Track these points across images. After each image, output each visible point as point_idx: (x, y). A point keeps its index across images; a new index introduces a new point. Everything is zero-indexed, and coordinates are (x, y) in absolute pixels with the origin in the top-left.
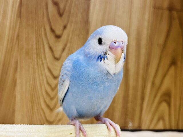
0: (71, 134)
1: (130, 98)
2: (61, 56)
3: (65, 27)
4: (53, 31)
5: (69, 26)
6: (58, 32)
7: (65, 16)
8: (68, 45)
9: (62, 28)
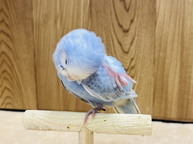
0: (105, 121)
2: (129, 49)
3: (132, 21)
4: (121, 26)
5: (135, 20)
6: (126, 27)
7: (132, 10)
8: (136, 38)
9: (129, 22)
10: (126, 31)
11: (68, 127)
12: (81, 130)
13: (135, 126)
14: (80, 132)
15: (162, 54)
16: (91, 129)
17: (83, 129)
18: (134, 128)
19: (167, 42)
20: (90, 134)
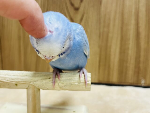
0: (50, 78)
1: (142, 59)
3: (82, 1)
4: (72, 5)
8: (85, 16)
9: (79, 1)
10: (77, 9)
11: (16, 85)
12: (28, 87)
13: (76, 83)
14: (28, 89)
15: (106, 29)
16: (37, 86)
17: (30, 86)
18: (76, 84)
19: (109, 19)
20: (37, 91)
